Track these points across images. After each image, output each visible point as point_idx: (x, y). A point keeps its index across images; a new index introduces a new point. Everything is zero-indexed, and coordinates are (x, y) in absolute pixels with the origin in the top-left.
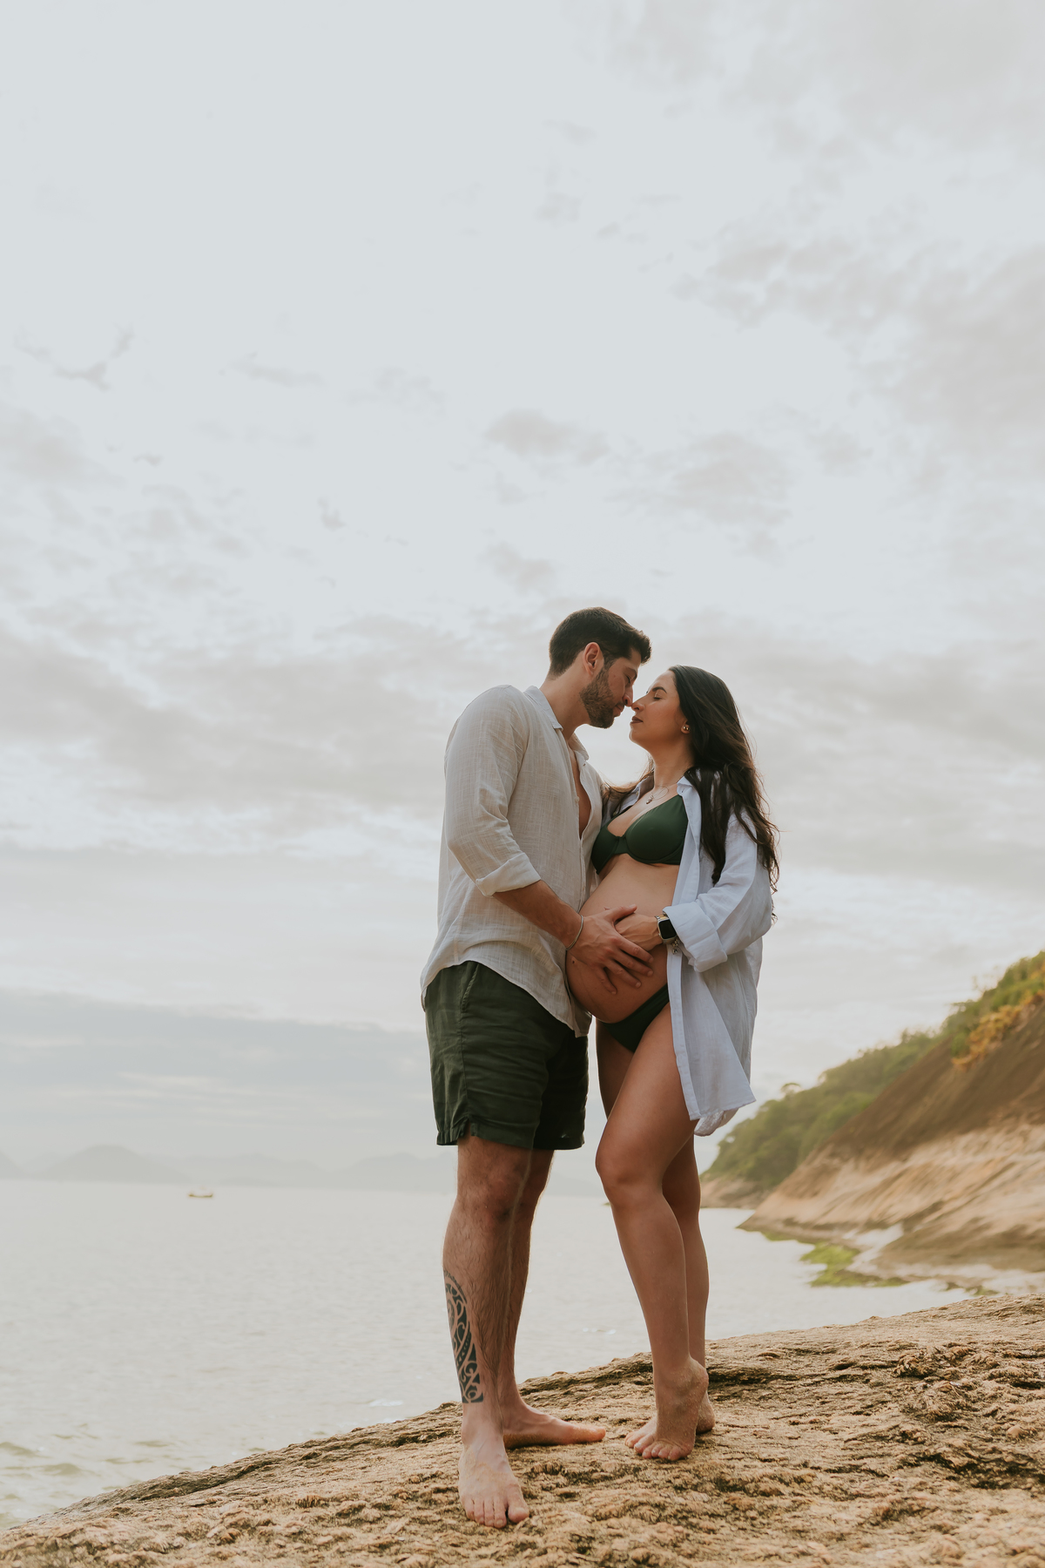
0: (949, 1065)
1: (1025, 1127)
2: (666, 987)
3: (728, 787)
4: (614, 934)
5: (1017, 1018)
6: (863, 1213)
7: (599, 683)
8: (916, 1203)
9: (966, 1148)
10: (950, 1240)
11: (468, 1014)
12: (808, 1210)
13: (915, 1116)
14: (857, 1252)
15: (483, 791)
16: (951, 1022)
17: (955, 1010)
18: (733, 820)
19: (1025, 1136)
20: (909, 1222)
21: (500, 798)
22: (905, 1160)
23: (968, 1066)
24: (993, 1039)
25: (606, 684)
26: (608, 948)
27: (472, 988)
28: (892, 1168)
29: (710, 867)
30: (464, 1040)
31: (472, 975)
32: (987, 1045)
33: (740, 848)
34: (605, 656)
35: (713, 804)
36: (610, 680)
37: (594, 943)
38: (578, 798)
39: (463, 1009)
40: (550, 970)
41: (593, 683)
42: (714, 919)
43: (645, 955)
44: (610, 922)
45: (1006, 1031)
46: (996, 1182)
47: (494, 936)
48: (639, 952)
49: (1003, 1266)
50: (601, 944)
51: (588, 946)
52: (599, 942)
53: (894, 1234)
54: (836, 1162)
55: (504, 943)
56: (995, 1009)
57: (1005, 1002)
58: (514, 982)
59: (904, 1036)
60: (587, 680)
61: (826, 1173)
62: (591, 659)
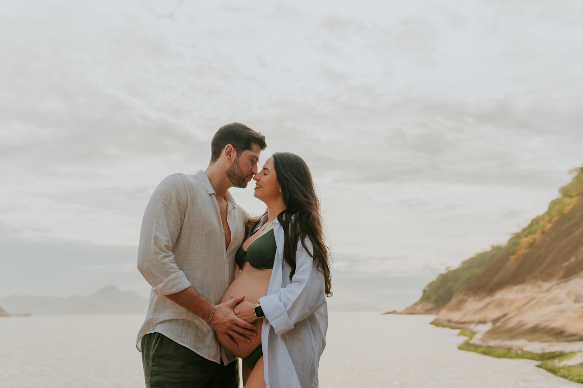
0: (509, 259)
1: (539, 283)
2: (261, 345)
3: (298, 225)
4: (232, 316)
5: (535, 240)
6: (477, 317)
7: (234, 166)
8: (497, 314)
9: (517, 291)
10: (510, 330)
11: (155, 364)
12: (456, 316)
13: (496, 279)
14: (474, 333)
15: (156, 238)
16: (510, 240)
17: (512, 236)
18: (299, 244)
19: (539, 286)
20: (495, 321)
21: (166, 241)
22: (492, 296)
23: (516, 259)
24: (526, 248)
25: (239, 166)
26: (228, 325)
27: (156, 349)
28: (488, 300)
29: (289, 270)
30: (152, 379)
31: (158, 341)
32: (523, 251)
33: (304, 261)
34: (237, 151)
35: (290, 235)
36: (240, 164)
37: (220, 322)
38: (224, 231)
39: (152, 361)
40: (206, 331)
41: (231, 167)
42: (285, 305)
43: (250, 326)
44: (230, 308)
45: (531, 245)
46: (528, 305)
47: (171, 317)
48: (246, 325)
49: (531, 341)
50: (224, 322)
51: (217, 323)
52: (223, 321)
53: (488, 327)
54: (466, 297)
55: (177, 321)
56: (526, 236)
57: (530, 233)
58: (181, 344)
59: (493, 247)
60: (228, 165)
61: (462, 302)
62: (229, 153)
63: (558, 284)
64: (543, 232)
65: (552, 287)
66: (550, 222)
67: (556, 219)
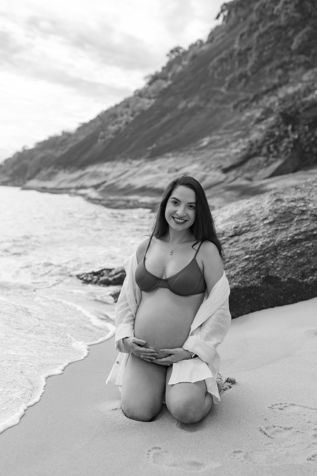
0: (96, 141)
1: (129, 160)
5: (120, 129)
6: (74, 185)
9: (108, 167)
13: (86, 156)
19: (130, 163)
20: (95, 187)
22: (84, 169)
23: (104, 143)
24: (113, 134)
32: (111, 136)
45: (117, 133)
57: (117, 123)
63: (146, 162)
64: (127, 123)
65: (141, 164)
66: (132, 115)
67: (137, 114)
